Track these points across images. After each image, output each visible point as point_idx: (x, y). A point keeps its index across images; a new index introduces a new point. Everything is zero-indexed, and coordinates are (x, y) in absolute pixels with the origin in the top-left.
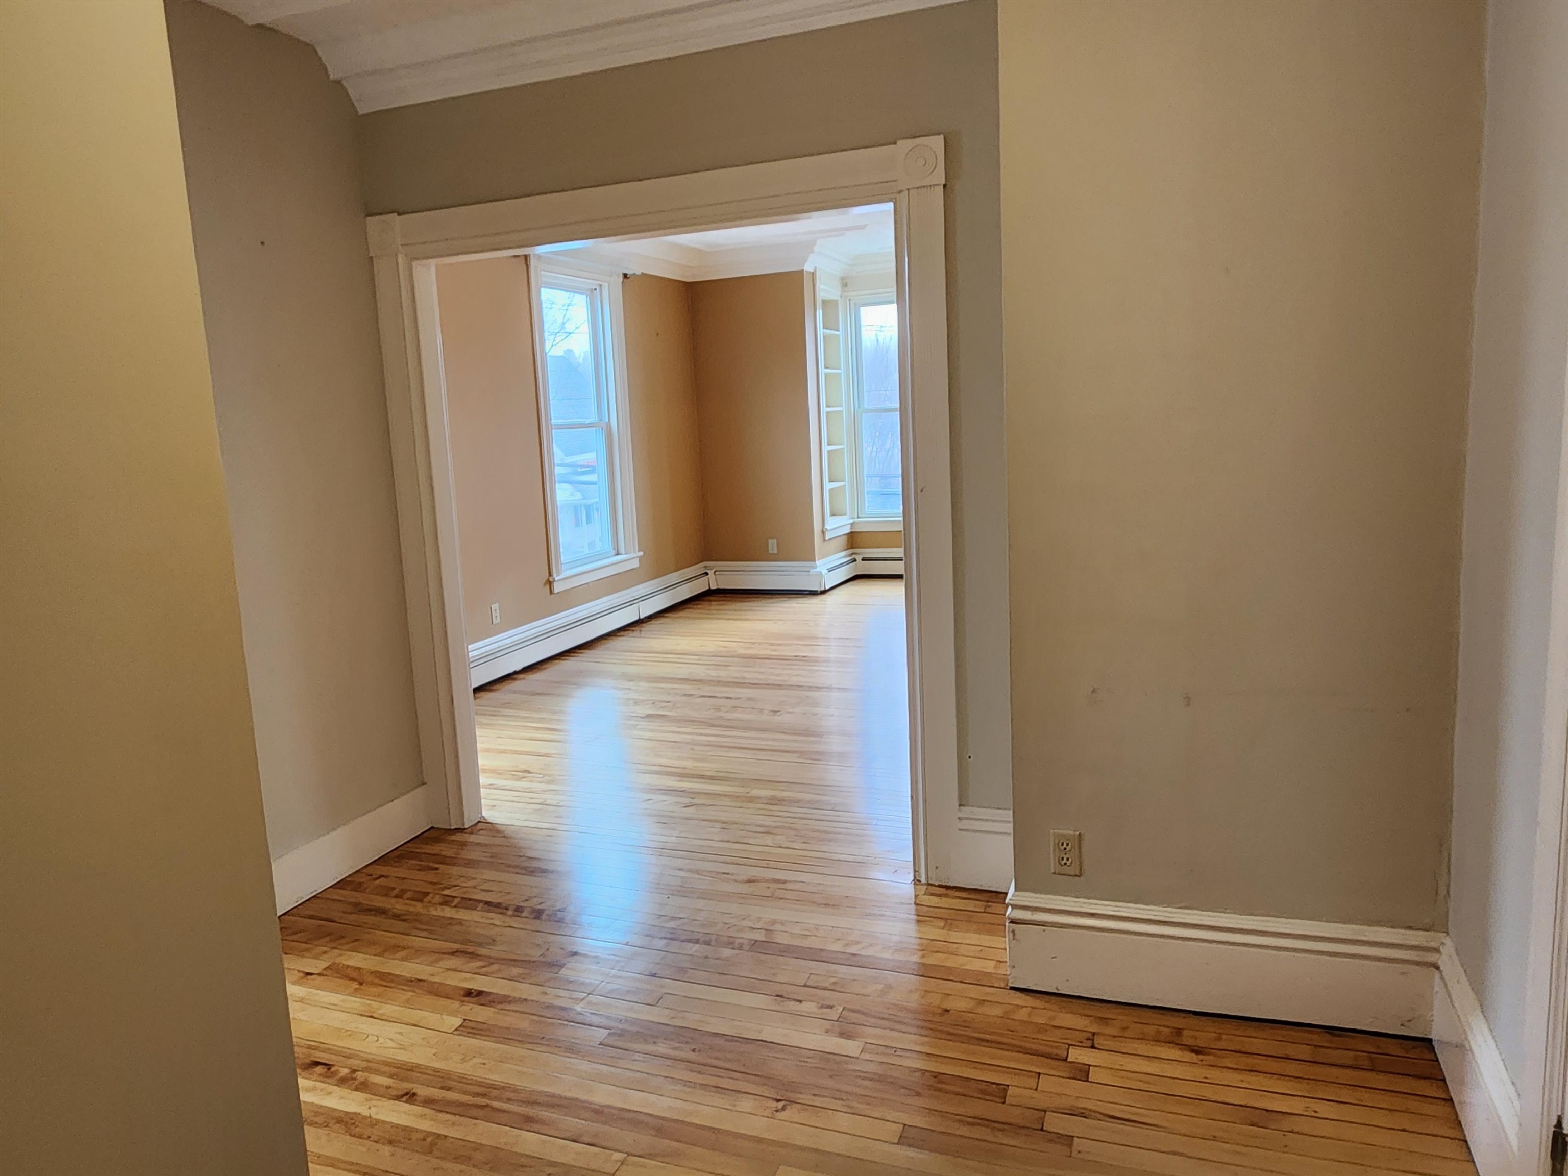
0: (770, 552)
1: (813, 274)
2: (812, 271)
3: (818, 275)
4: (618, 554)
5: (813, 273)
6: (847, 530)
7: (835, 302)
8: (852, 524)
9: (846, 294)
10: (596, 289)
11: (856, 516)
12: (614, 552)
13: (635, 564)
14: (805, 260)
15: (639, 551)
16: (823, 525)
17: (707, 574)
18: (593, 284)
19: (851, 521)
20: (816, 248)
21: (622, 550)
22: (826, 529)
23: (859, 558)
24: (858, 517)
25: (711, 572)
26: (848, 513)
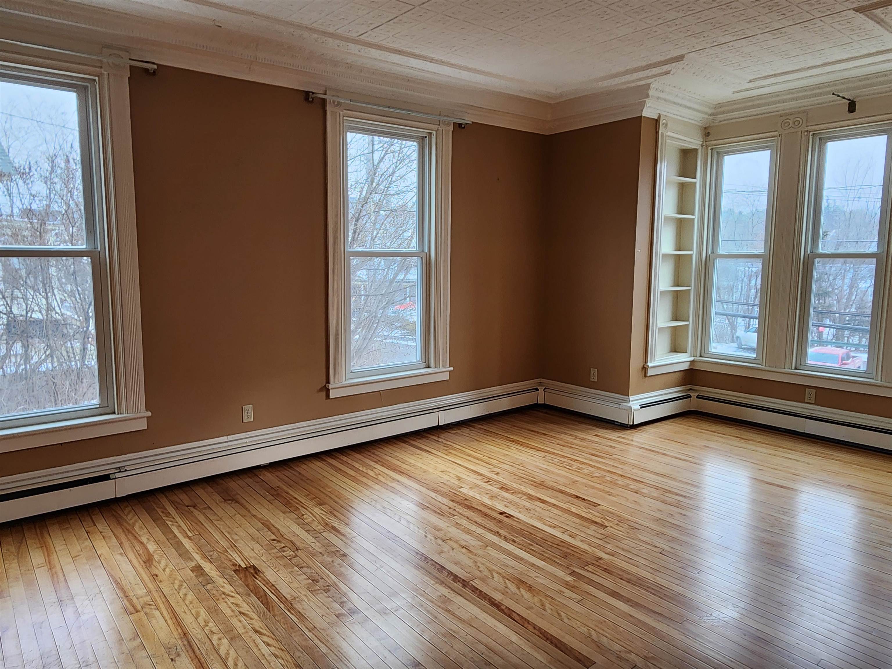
0: (591, 380)
1: (656, 122)
2: (656, 118)
3: (662, 121)
4: (429, 367)
5: (656, 120)
6: (685, 367)
7: (695, 151)
8: (692, 362)
9: (707, 143)
10: (426, 137)
11: (698, 354)
12: (423, 365)
13: (446, 377)
14: (642, 105)
15: (450, 366)
16: (646, 362)
17: (537, 390)
18: (423, 133)
19: (691, 359)
20: (651, 92)
21: (432, 365)
22: (648, 366)
23: (694, 395)
24: (701, 356)
25: (541, 389)
26: (689, 350)
